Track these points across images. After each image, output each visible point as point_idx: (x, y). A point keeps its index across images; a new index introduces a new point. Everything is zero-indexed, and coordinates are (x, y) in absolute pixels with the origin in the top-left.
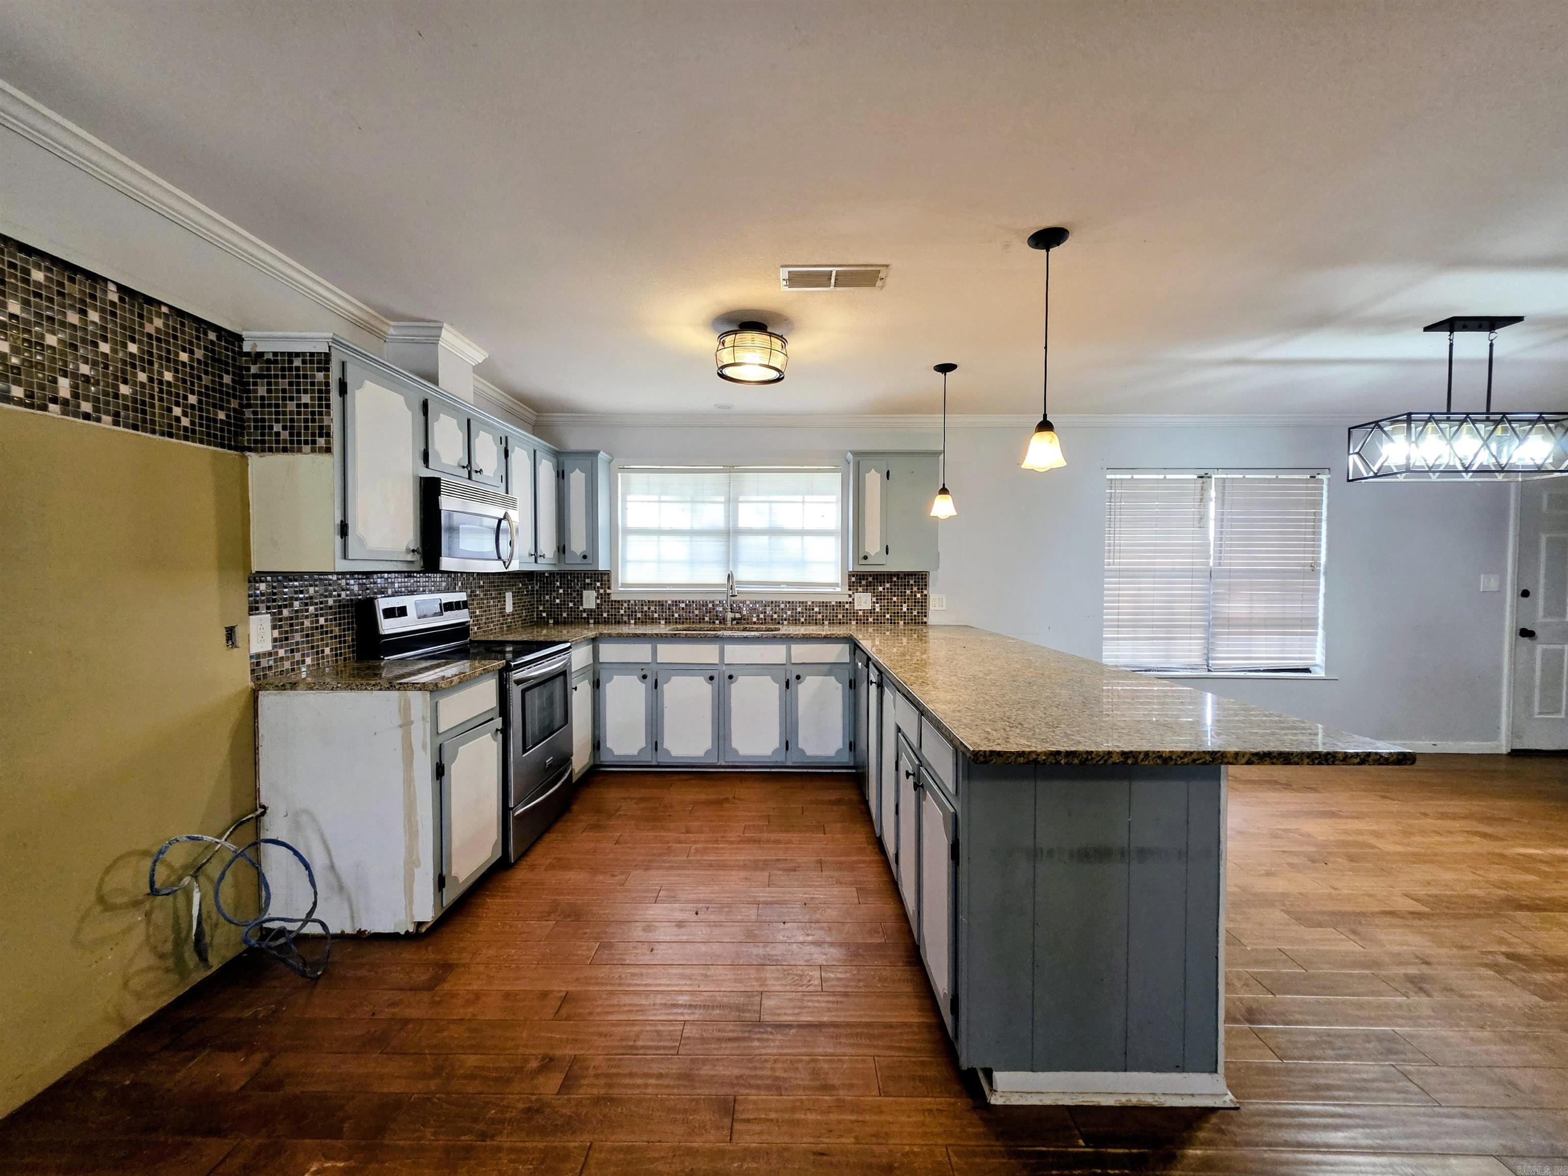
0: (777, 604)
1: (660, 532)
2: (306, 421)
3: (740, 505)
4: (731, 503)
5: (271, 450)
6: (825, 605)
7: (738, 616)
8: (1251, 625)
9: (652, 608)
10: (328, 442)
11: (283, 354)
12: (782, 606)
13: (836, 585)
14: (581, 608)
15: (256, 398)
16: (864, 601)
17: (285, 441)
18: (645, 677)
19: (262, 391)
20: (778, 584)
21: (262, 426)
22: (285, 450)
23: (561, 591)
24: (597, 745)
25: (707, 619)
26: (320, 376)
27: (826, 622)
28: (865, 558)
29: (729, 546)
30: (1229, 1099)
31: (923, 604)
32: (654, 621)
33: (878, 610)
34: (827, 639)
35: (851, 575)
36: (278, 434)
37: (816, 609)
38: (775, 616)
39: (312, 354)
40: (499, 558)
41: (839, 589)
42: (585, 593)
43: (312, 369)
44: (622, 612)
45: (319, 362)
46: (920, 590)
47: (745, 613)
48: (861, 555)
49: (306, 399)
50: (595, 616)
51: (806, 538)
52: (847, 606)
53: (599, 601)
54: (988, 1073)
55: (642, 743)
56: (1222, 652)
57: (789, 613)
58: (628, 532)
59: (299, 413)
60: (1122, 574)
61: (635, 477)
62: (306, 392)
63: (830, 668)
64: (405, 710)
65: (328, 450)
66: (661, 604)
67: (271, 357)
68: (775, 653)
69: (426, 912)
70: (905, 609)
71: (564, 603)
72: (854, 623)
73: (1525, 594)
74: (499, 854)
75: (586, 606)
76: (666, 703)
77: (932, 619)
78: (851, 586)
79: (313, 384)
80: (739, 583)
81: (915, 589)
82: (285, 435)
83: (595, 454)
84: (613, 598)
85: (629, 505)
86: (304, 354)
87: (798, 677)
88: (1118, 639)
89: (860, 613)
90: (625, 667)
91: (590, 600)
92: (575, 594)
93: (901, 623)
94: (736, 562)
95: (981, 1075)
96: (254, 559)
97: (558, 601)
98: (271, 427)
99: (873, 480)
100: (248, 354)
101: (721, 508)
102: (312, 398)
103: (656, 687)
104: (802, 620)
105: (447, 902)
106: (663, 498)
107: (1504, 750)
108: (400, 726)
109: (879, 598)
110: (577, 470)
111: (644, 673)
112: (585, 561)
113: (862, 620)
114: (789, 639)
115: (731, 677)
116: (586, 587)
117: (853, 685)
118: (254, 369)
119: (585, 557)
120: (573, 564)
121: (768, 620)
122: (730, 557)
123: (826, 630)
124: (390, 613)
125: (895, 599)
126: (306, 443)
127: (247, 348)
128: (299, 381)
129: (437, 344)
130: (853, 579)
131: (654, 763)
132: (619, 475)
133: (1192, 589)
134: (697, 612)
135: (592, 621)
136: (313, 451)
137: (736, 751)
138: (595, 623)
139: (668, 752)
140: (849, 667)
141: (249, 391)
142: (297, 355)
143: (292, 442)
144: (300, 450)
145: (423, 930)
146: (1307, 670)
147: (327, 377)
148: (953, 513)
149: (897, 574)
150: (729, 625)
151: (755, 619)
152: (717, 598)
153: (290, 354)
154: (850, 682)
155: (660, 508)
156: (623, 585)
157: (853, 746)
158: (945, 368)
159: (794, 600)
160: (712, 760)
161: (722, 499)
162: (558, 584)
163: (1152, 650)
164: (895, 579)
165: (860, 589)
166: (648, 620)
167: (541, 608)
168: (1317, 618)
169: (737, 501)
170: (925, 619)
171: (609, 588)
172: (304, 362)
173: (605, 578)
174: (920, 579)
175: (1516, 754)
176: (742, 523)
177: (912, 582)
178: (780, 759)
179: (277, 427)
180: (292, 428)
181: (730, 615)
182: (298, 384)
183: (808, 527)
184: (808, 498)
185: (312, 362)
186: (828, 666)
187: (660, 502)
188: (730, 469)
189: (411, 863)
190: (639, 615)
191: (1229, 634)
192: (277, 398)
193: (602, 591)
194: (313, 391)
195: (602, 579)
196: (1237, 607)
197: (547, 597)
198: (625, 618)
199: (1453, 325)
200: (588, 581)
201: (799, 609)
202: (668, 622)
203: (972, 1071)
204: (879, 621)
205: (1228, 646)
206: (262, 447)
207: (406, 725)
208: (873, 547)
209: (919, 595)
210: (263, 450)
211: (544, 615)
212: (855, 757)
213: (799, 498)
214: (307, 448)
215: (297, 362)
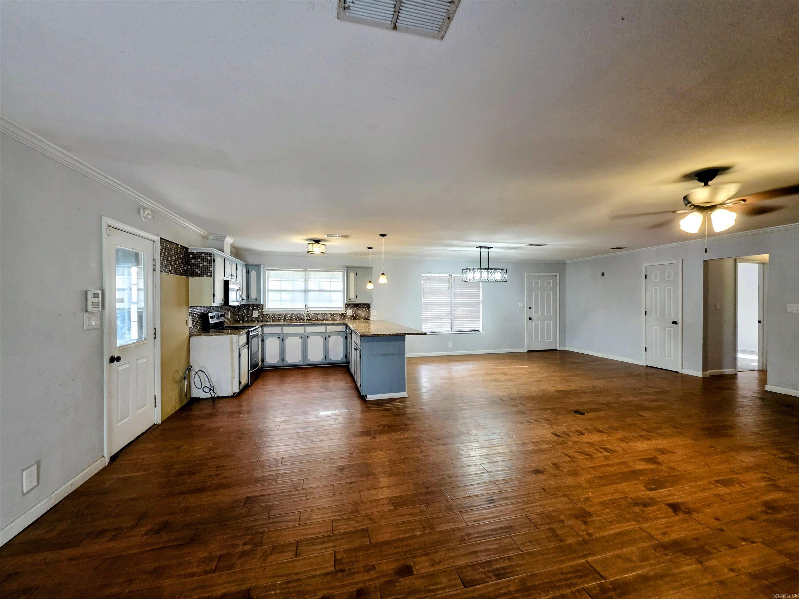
0: (322, 314)
1: (281, 291)
2: (205, 269)
3: (309, 282)
4: (306, 281)
5: (195, 276)
6: (337, 314)
7: (309, 318)
8: (463, 318)
9: (278, 316)
10: (211, 274)
11: (199, 253)
12: (323, 315)
13: (341, 308)
14: (252, 317)
15: (191, 263)
16: (350, 313)
17: (199, 274)
18: (279, 338)
19: (193, 261)
20: (322, 308)
21: (193, 271)
22: (199, 276)
23: (245, 311)
24: (263, 361)
25: (298, 319)
26: (209, 258)
27: (338, 320)
28: (350, 299)
29: (305, 295)
30: (407, 396)
31: (369, 314)
32: (279, 320)
33: (355, 315)
34: (338, 324)
35: (346, 305)
36: (197, 272)
37: (335, 316)
38: (321, 318)
39: (207, 253)
40: (237, 301)
41: (342, 309)
42: (254, 311)
43: (207, 256)
44: (267, 318)
45: (209, 255)
46: (368, 309)
47: (311, 317)
48: (349, 299)
49: (205, 264)
50: (258, 320)
51: (331, 293)
52: (345, 314)
53: (259, 314)
54: (366, 396)
55: (278, 359)
56: (455, 326)
57: (326, 317)
58: (269, 291)
59: (203, 267)
60: (428, 304)
61: (272, 272)
62: (205, 262)
63: (339, 333)
64: (231, 340)
65: (211, 276)
66: (281, 315)
67: (196, 253)
68: (321, 329)
69: (237, 390)
70: (363, 315)
71: (246, 315)
72: (347, 320)
73: (530, 308)
74: (247, 382)
75: (254, 316)
76: (286, 346)
77: (372, 318)
78: (346, 308)
79: (207, 260)
80: (309, 307)
81: (366, 309)
82: (199, 272)
83: (260, 265)
84: (264, 313)
85: (269, 281)
86: (205, 253)
87: (329, 336)
88: (427, 323)
89: (349, 317)
90: (272, 335)
91: (256, 314)
92: (250, 312)
93: (362, 319)
94: (308, 301)
95: (365, 397)
96: (190, 303)
97: (244, 314)
98: (196, 270)
99: (352, 275)
100: (190, 252)
101: (303, 283)
102: (207, 264)
103: (283, 341)
104: (330, 319)
105: (241, 388)
106: (282, 279)
107: (526, 351)
108: (230, 344)
109: (355, 311)
110: (254, 271)
111: (279, 336)
112: (257, 301)
113: (350, 319)
114: (326, 324)
115: (308, 337)
116: (254, 309)
117: (346, 338)
118: (191, 256)
119: (256, 299)
120: (252, 301)
121: (319, 319)
122: (306, 299)
123: (338, 322)
124: (212, 317)
125: (360, 312)
126: (205, 274)
127: (190, 251)
128: (204, 259)
129: (224, 241)
130: (347, 306)
131: (282, 365)
132: (266, 271)
133: (447, 308)
134: (294, 317)
135: (256, 321)
136: (207, 276)
137: (309, 360)
138: (257, 322)
139: (287, 361)
140: (345, 333)
141: (190, 261)
142: (203, 253)
143: (201, 274)
144: (203, 276)
145: (235, 395)
146: (478, 331)
147: (211, 258)
148: (373, 288)
149: (360, 304)
150: (306, 321)
151: (314, 319)
152: (301, 313)
153: (201, 253)
154: (345, 337)
155: (281, 283)
156: (268, 309)
157: (346, 357)
158: (370, 248)
159: (327, 313)
160: (302, 363)
161: (303, 280)
162: (244, 308)
163: (436, 326)
164: (360, 306)
165: (349, 309)
166: (277, 320)
167: (237, 317)
168: (480, 316)
169: (308, 281)
170: (369, 318)
171: (263, 310)
172: (205, 255)
173: (261, 306)
174: (367, 306)
175: (529, 352)
176: (310, 288)
177: (365, 307)
178: (324, 361)
179: (197, 271)
180: (201, 271)
181: (306, 318)
182: (203, 260)
183: (332, 289)
184: (332, 280)
185: (207, 255)
186: (338, 333)
187: (281, 281)
188: (305, 270)
189: (233, 378)
190: (274, 319)
191: (457, 321)
192: (197, 263)
193: (260, 311)
194: (207, 262)
195: (259, 306)
196: (459, 313)
197: (240, 313)
198: (268, 320)
199: (480, 247)
200: (255, 307)
201: (329, 316)
202: (284, 321)
203: (363, 396)
204: (355, 319)
205: (457, 324)
206: (194, 274)
207: (232, 344)
208: (352, 296)
209: (367, 311)
210: (193, 276)
211: (239, 319)
212: (347, 360)
213: (329, 280)
214: (205, 276)
215: (203, 255)
